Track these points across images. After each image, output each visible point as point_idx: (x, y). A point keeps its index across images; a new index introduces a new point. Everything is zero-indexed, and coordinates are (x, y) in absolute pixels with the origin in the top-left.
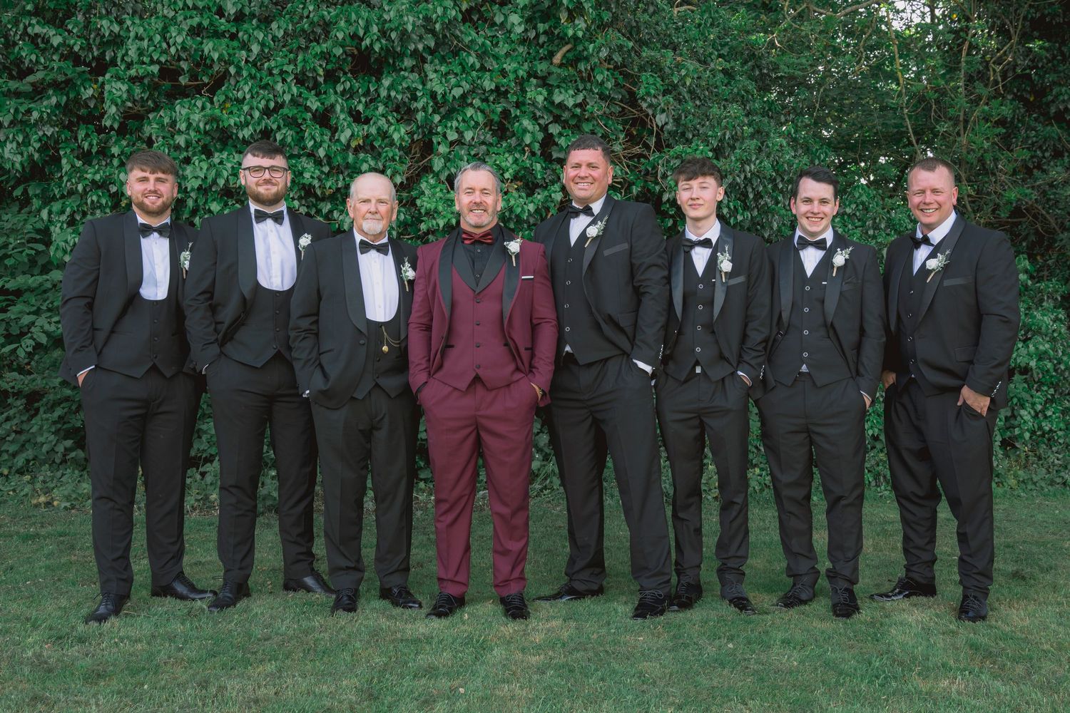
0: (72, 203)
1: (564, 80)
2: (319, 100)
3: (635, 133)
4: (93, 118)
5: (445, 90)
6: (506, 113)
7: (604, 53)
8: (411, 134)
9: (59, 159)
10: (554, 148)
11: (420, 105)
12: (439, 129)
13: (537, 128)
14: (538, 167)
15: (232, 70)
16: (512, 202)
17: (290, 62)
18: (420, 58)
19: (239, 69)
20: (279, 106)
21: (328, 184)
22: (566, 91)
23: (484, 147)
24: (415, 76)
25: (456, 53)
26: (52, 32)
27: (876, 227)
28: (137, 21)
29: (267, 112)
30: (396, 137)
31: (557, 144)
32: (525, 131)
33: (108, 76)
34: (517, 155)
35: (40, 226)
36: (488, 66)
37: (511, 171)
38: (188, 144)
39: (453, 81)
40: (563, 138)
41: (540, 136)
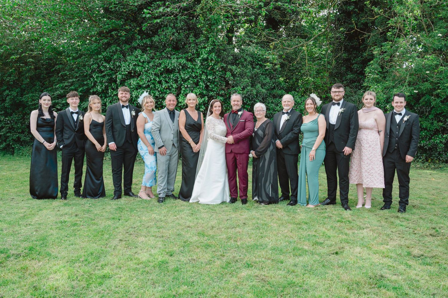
0: (111, 98)
1: (210, 74)
2: (159, 79)
4: (115, 81)
5: (184, 77)
6: (198, 81)
7: (217, 69)
8: (178, 85)
9: (108, 89)
11: (179, 80)
12: (183, 84)
13: (204, 84)
14: (204, 92)
15: (142, 73)
17: (153, 71)
18: (179, 70)
19: (143, 73)
20: (151, 80)
21: (161, 96)
22: (211, 76)
23: (193, 88)
24: (178, 74)
25: (187, 69)
26: (107, 65)
28: (124, 63)
29: (148, 81)
30: (174, 86)
32: (201, 85)
33: (118, 74)
35: (104, 102)
36: (194, 71)
37: (199, 93)
38: (133, 87)
39: (186, 75)
40: (211, 86)
41: (204, 86)
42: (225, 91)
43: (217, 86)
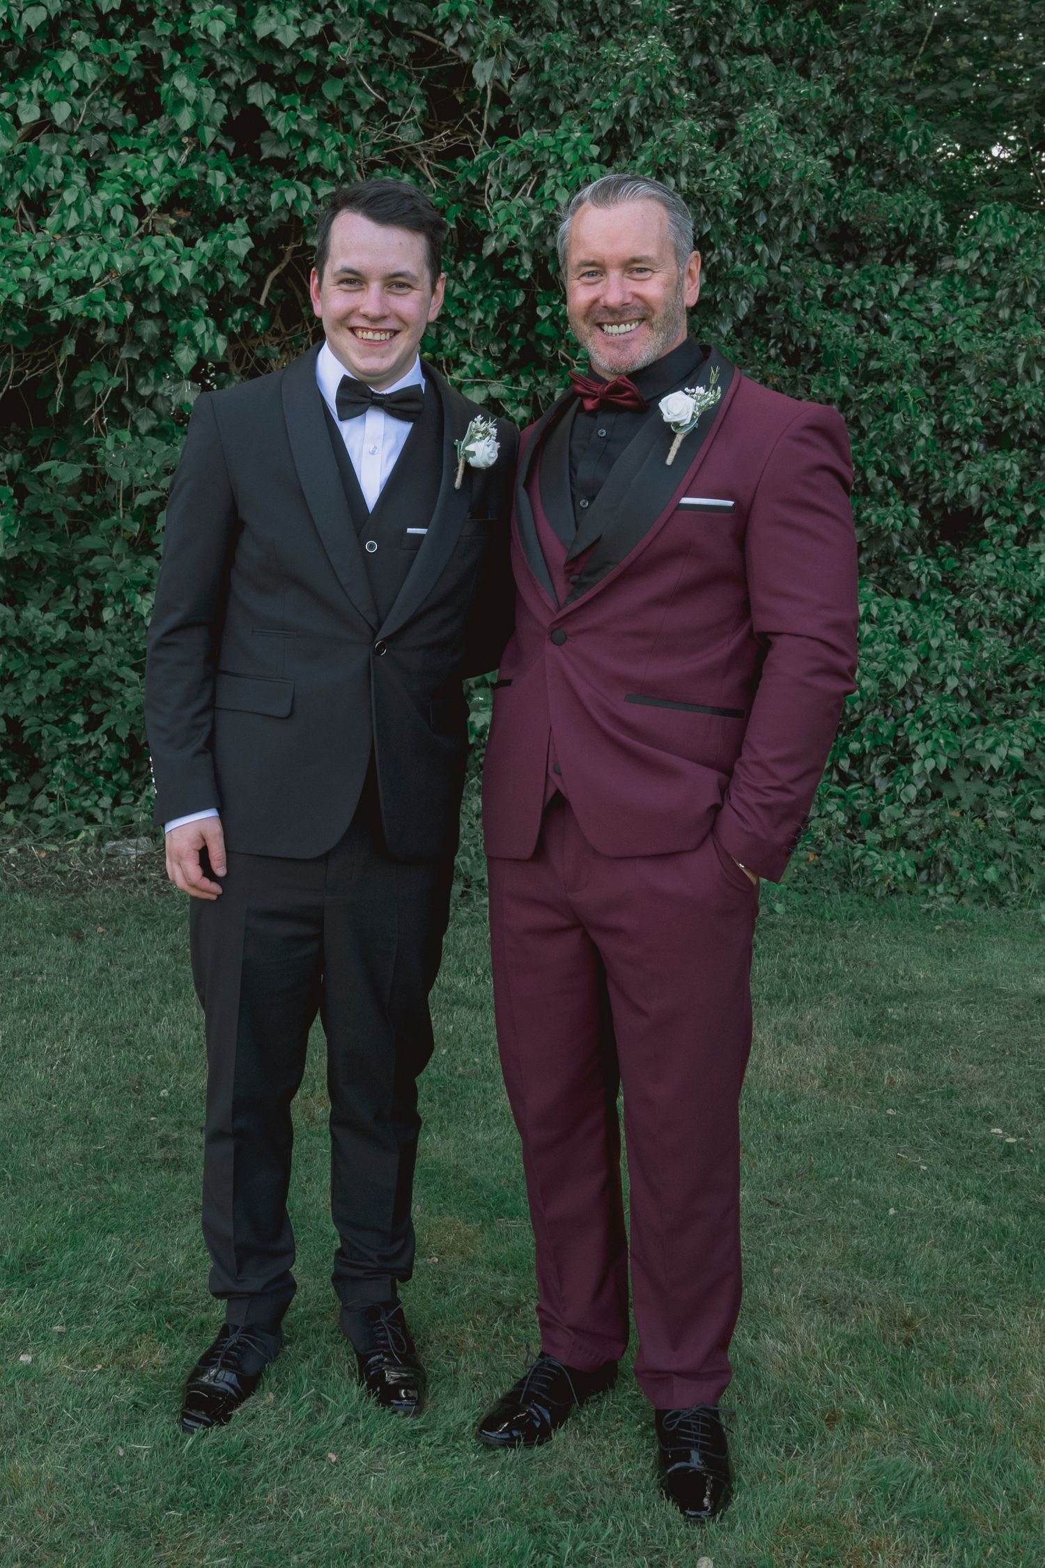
3: (461, 100)
5: (8, 13)
6: (149, 59)
10: (266, 135)
13: (211, 93)
14: (218, 179)
16: (148, 258)
22: (283, 11)
23: (102, 138)
27: (1017, 303)
31: (265, 126)
32: (180, 101)
34: (173, 154)
37: (156, 188)
40: (281, 115)
41: (220, 112)
42: (419, 176)
43: (347, 128)
